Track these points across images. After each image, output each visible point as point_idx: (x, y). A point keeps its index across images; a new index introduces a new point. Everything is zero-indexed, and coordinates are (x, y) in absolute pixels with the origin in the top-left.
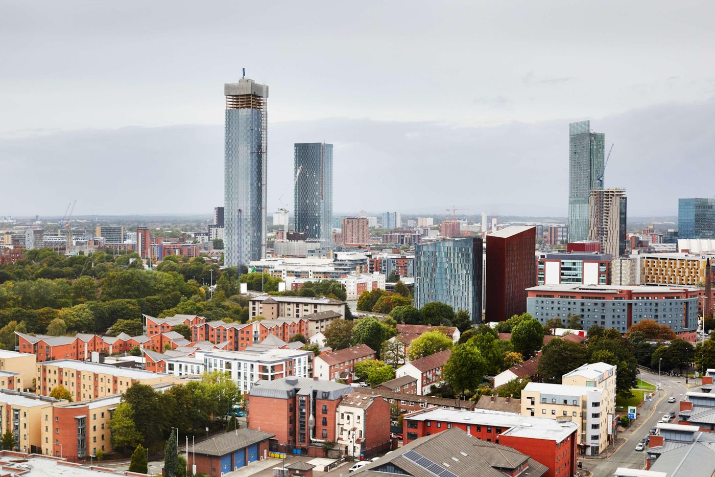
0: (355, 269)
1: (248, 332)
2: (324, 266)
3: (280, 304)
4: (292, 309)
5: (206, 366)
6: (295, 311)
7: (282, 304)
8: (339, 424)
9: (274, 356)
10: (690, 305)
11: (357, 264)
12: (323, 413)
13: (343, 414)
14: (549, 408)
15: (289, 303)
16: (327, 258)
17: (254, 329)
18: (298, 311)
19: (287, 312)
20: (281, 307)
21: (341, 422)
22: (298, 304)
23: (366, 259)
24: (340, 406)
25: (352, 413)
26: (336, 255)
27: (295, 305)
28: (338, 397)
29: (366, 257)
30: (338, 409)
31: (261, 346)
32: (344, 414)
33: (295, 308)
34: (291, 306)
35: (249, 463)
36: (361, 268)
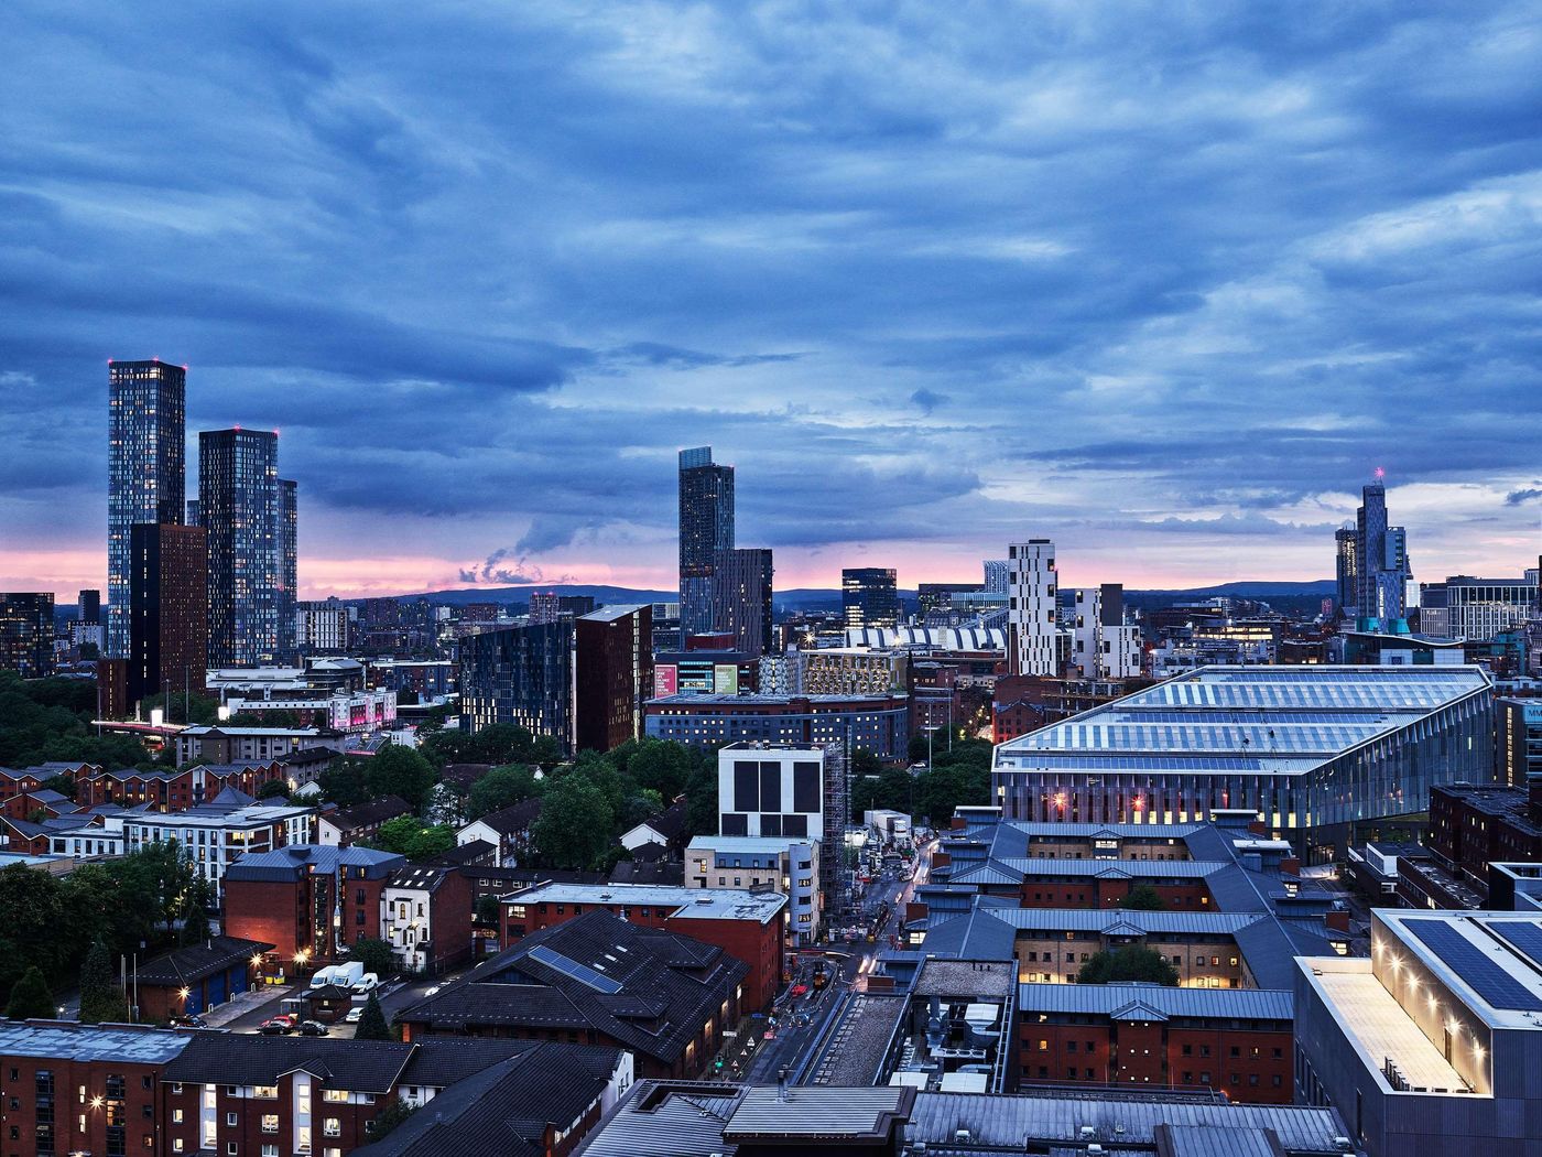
0: (342, 685)
1: (184, 786)
2: (290, 681)
3: (233, 740)
4: (253, 748)
5: (126, 841)
6: (259, 750)
7: (236, 740)
8: (385, 920)
9: (247, 819)
10: (896, 721)
11: (346, 677)
12: (358, 903)
13: (392, 904)
14: (729, 875)
15: (248, 737)
16: (294, 668)
17: (195, 780)
18: (264, 750)
19: (245, 753)
20: (234, 744)
21: (389, 915)
22: (263, 738)
23: (361, 668)
24: (388, 890)
25: (409, 900)
26: (310, 662)
27: (259, 741)
28: (383, 874)
29: (360, 665)
30: (383, 895)
31: (214, 806)
32: (396, 903)
33: (259, 745)
34: (251, 743)
35: (233, 997)
36: (352, 681)
